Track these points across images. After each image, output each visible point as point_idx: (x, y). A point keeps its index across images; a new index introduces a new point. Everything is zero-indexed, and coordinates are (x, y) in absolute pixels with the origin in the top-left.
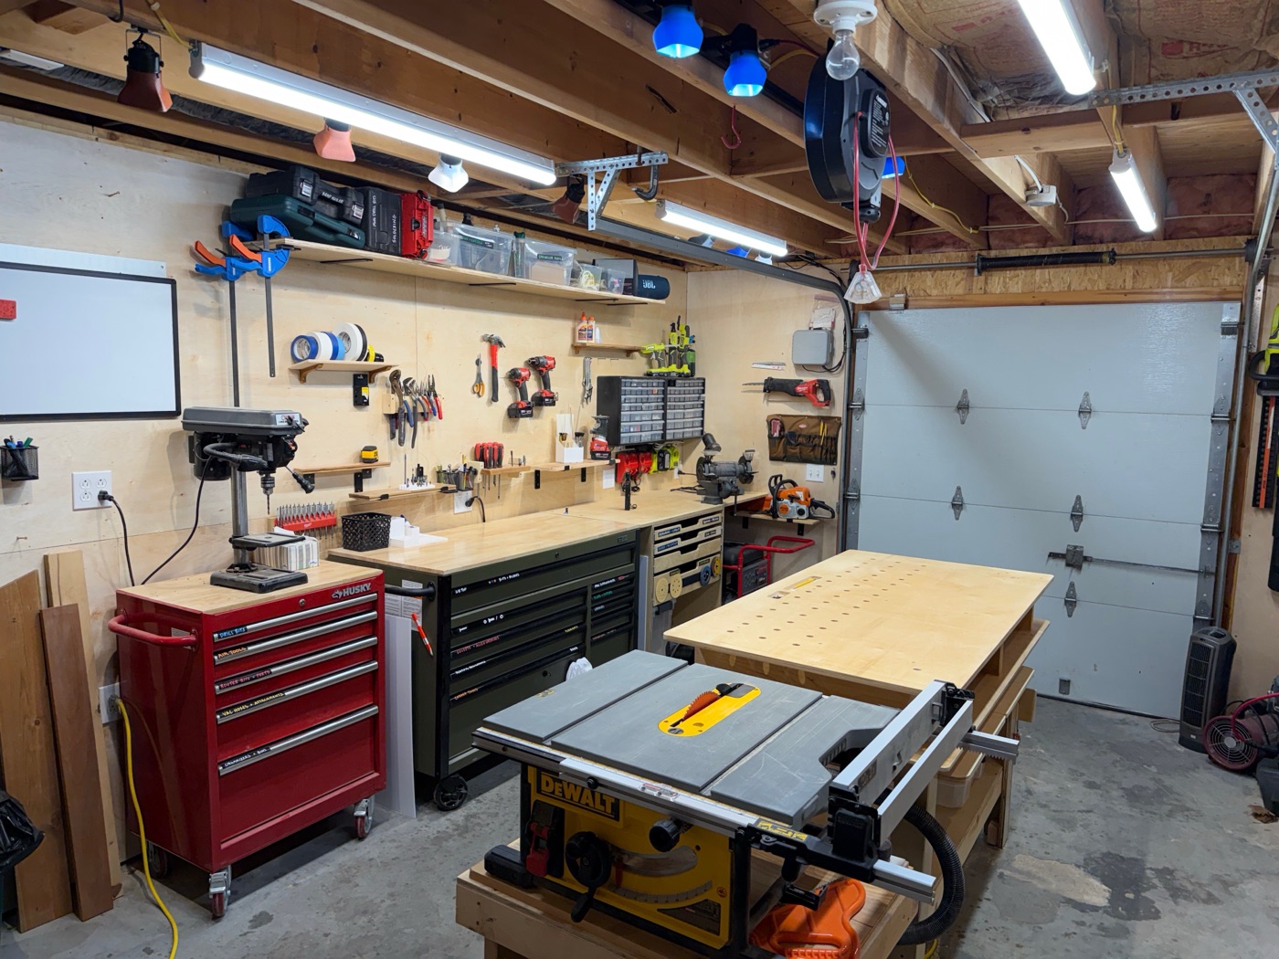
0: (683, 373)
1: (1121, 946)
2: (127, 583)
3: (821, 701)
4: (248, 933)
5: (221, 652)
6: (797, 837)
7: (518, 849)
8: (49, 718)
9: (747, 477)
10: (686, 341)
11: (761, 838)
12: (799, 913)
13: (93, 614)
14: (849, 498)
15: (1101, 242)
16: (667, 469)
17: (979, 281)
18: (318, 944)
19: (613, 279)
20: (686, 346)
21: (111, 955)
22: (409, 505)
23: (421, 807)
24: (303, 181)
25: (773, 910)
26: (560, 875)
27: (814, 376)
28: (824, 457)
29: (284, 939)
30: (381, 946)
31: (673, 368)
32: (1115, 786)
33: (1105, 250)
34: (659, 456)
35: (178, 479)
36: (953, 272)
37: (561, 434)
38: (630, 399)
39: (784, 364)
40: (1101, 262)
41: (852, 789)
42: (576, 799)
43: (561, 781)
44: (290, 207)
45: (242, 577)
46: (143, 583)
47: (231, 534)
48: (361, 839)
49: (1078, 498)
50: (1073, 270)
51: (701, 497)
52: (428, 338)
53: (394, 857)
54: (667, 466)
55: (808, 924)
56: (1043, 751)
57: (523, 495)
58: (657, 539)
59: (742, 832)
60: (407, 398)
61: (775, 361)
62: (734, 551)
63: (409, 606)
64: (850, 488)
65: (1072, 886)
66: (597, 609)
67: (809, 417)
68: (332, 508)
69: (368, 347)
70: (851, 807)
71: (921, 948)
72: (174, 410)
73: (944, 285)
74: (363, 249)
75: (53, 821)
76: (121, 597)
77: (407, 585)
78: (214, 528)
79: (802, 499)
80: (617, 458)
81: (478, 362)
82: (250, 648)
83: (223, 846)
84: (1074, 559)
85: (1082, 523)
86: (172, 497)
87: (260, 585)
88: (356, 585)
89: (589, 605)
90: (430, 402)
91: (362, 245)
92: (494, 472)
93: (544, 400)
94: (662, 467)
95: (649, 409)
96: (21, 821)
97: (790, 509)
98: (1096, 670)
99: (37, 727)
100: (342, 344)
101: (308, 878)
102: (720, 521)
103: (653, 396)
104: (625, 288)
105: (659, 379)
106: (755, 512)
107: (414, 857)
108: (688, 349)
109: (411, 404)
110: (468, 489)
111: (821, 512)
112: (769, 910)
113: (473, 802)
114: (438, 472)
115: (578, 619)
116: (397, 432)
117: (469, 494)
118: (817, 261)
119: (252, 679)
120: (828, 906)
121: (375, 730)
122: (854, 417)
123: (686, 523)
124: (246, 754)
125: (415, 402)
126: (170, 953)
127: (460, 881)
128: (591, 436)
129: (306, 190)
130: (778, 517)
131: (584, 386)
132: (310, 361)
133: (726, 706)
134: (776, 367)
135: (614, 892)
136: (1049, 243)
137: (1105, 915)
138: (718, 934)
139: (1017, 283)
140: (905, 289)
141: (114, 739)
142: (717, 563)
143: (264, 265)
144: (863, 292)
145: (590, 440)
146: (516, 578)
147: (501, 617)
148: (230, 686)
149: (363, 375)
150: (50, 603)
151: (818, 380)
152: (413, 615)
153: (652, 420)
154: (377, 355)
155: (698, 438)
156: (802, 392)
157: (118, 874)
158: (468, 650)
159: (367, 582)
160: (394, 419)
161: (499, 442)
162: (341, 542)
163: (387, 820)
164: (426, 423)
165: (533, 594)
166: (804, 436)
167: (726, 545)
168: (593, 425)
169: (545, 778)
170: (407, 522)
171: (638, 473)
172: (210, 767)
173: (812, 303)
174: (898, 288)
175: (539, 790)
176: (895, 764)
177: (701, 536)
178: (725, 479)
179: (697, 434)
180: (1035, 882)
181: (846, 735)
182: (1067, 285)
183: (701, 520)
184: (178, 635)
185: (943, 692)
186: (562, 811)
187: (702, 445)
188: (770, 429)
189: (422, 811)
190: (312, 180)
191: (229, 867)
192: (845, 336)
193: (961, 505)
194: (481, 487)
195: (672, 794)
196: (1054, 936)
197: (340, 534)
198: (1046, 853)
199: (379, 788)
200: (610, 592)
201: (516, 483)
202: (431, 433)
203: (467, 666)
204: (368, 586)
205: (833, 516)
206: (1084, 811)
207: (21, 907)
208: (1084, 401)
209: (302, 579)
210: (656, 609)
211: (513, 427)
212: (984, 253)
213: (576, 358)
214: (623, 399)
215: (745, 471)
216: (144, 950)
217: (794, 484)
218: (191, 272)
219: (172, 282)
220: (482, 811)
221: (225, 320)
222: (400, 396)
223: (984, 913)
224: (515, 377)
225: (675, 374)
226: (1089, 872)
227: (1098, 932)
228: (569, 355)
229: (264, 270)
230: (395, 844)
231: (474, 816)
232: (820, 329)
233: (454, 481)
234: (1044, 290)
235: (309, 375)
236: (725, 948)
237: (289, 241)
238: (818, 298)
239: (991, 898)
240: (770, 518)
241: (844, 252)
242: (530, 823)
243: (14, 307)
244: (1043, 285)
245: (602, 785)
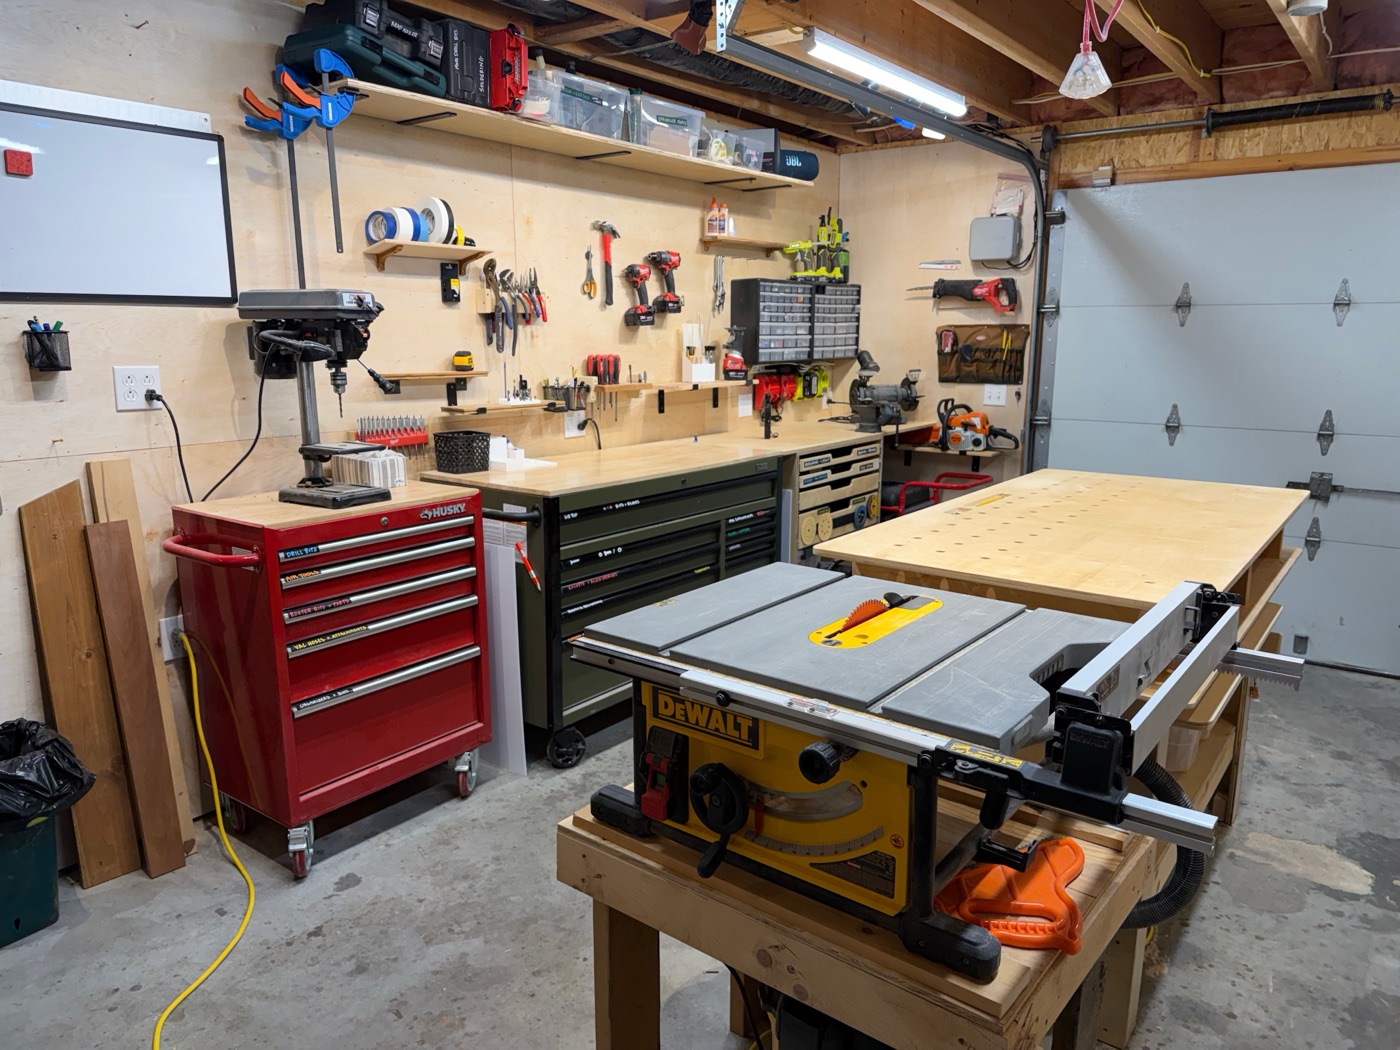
0: (834, 278)
1: (1392, 941)
2: (185, 498)
3: (1023, 615)
4: (332, 896)
5: (289, 575)
6: (1008, 763)
7: (633, 790)
8: (102, 650)
9: (911, 403)
10: (839, 238)
11: (956, 764)
12: (998, 876)
13: (148, 534)
14: (1037, 424)
15: (1373, 84)
16: (814, 395)
17: (1208, 143)
18: (411, 910)
19: (749, 152)
20: (838, 244)
21: (180, 915)
22: (513, 423)
23: (533, 765)
24: (366, 6)
25: (960, 873)
26: (684, 820)
27: (996, 274)
28: (1006, 374)
29: (373, 904)
30: (483, 914)
31: (823, 271)
32: (1371, 757)
33: (1377, 92)
34: (805, 380)
35: (238, 379)
36: (1173, 135)
37: (688, 348)
38: (770, 307)
39: (958, 262)
40: (1373, 108)
41: (1089, 696)
42: (703, 723)
43: (682, 702)
44: (352, 37)
45: (314, 492)
46: (203, 500)
47: (299, 443)
48: (464, 797)
49: (1329, 413)
50: (1333, 123)
51: (855, 426)
52: (528, 222)
53: (501, 817)
54: (814, 392)
55: (1010, 889)
56: (1276, 717)
57: (645, 420)
58: (803, 469)
59: (927, 757)
60: (504, 295)
61: (947, 259)
62: (894, 490)
63: (512, 534)
64: (1039, 411)
65: (1325, 870)
66: (732, 548)
67: (989, 326)
68: (422, 423)
69: (455, 227)
70: (1090, 720)
71: (1142, 932)
72: (230, 296)
73: (1161, 153)
74: (444, 98)
75: (112, 767)
76: (178, 514)
77: (509, 509)
78: (284, 439)
79: (979, 427)
80: (755, 378)
81: (588, 256)
82: (324, 572)
83: (302, 799)
84: (1322, 489)
85: (1332, 445)
86: (233, 401)
87: (334, 500)
88: (447, 504)
89: (722, 542)
90: (532, 301)
91: (443, 92)
92: (610, 388)
93: (667, 306)
94: (809, 393)
95: (793, 320)
96: (69, 762)
97: (963, 439)
98: (1342, 624)
99: (89, 660)
100: (424, 224)
101: (402, 838)
102: (878, 453)
103: (798, 305)
104: (764, 164)
105: (805, 284)
106: (920, 445)
107: (524, 818)
108: (839, 249)
109: (509, 303)
110: (580, 408)
111: (1002, 442)
112: (959, 870)
113: (593, 759)
114: (545, 388)
115: (710, 559)
116: (494, 336)
117: (581, 415)
118: (1002, 131)
119: (327, 608)
120: (1036, 870)
121: (477, 676)
122: (1045, 323)
123: (837, 452)
124: (325, 695)
125: (514, 300)
126: (245, 915)
127: (561, 828)
128: (725, 351)
129: (372, 17)
130: (948, 449)
131: (716, 292)
132: (387, 240)
133: (897, 618)
134: (949, 266)
135: (753, 841)
136: (1302, 90)
137: (1368, 905)
138: (892, 897)
139: (1258, 144)
140: (1112, 159)
141: (180, 678)
142: (874, 503)
143: (324, 112)
144: (1085, 80)
145: (723, 357)
146: (636, 506)
147: (620, 550)
148: (302, 615)
149: (452, 265)
150: (96, 519)
151: (1002, 280)
152: (517, 545)
153: (797, 334)
154: (467, 239)
155: (852, 359)
156: (981, 295)
157: (189, 829)
158: (582, 587)
159: (461, 502)
160: (489, 319)
161: (614, 354)
162: (435, 463)
163: (494, 778)
164: (528, 328)
165: (656, 526)
166: (983, 350)
167: (885, 484)
168: (726, 338)
169: (662, 699)
170: (510, 445)
171: (779, 399)
172: (282, 707)
173: (994, 184)
174: (1103, 160)
175: (656, 714)
176: (1141, 677)
177: (855, 469)
178: (885, 402)
179: (851, 354)
180: (1275, 864)
181: (1064, 649)
182: (1324, 143)
183: (855, 450)
184: (239, 554)
185: (1198, 594)
186: (686, 738)
187: (857, 365)
188: (940, 344)
189: (533, 768)
190: (378, 6)
191: (311, 823)
192: (1036, 223)
193: (1178, 427)
194: (595, 407)
195: (828, 710)
196: (1304, 928)
197: (434, 455)
198: (1287, 831)
199: (485, 740)
200: (748, 529)
201: (637, 404)
202: (535, 339)
203: (581, 605)
204: (462, 507)
205: (1017, 447)
206: (1333, 785)
207: (83, 861)
208: (1341, 291)
209: (385, 496)
210: (801, 553)
211: (632, 338)
212: (1215, 108)
213: (706, 256)
214: (761, 307)
215: (908, 396)
216: (216, 911)
217: (969, 409)
218: (241, 128)
219: (219, 139)
220: (602, 769)
221: (285, 189)
222: (496, 292)
223: (1211, 898)
224: (632, 276)
225: (824, 279)
226: (1343, 854)
227: (1361, 924)
228: (697, 252)
229: (324, 119)
230: (503, 804)
231: (593, 774)
232: (1004, 215)
233: (561, 399)
234: (1293, 151)
235: (389, 261)
236: (900, 915)
237: (353, 82)
238: (1001, 177)
239: (1220, 881)
240: (938, 451)
241: (1035, 119)
242: (645, 754)
243: (30, 160)
244: (1291, 145)
245: (734, 701)
